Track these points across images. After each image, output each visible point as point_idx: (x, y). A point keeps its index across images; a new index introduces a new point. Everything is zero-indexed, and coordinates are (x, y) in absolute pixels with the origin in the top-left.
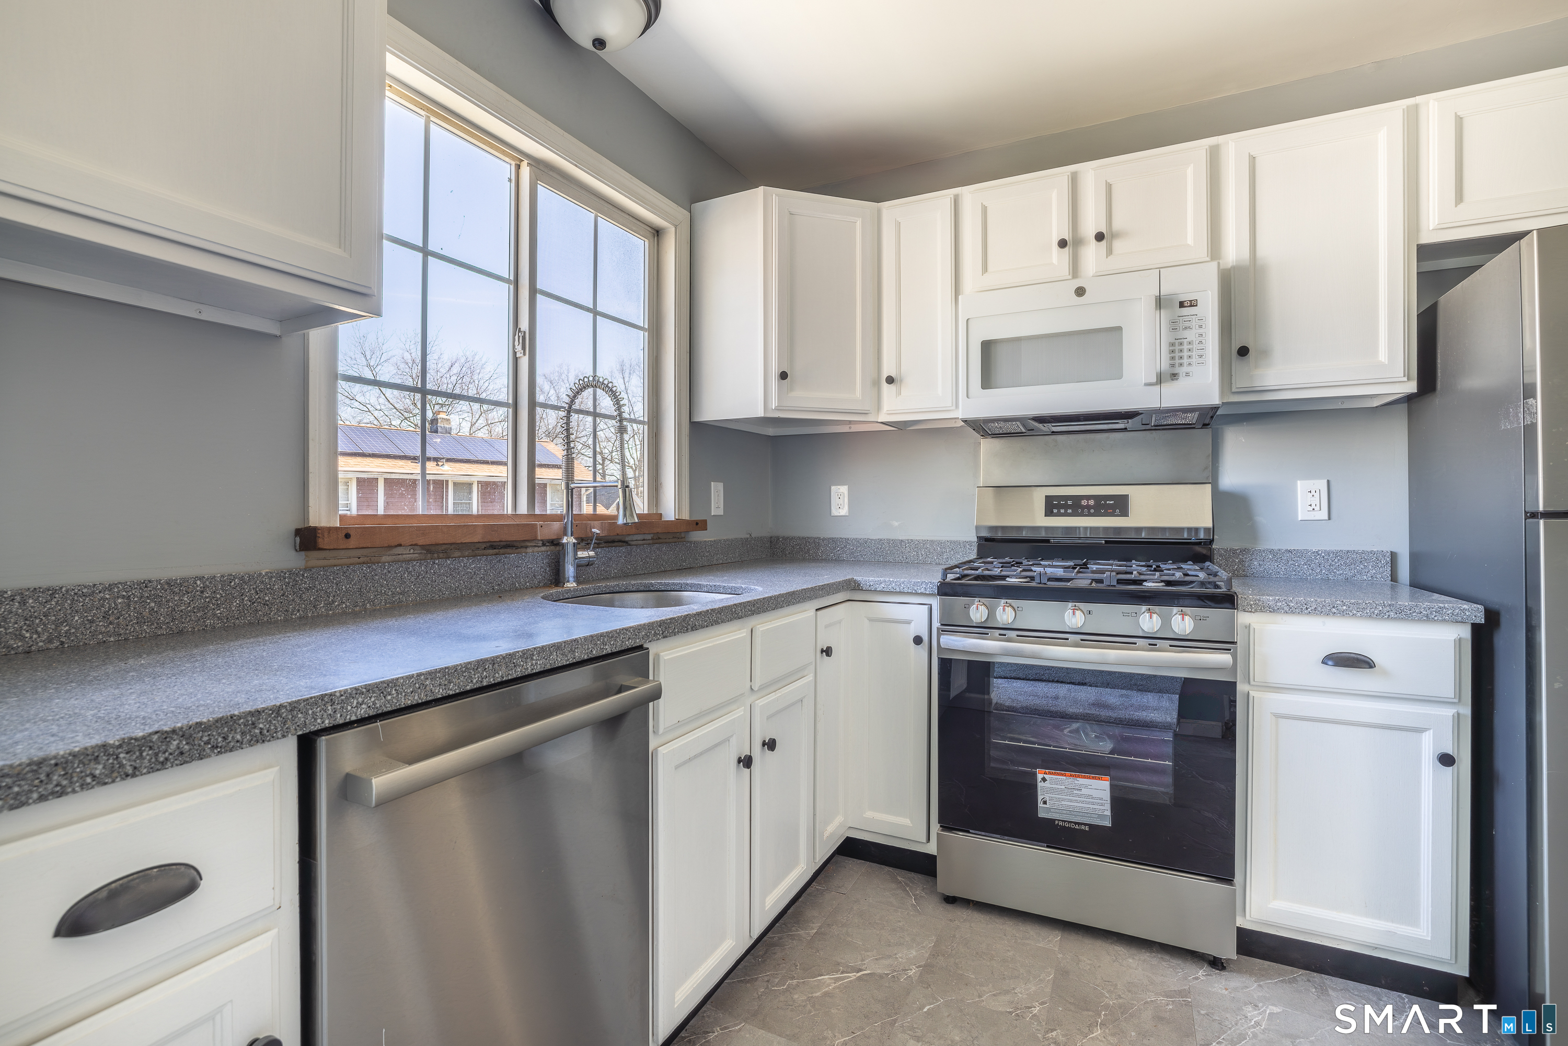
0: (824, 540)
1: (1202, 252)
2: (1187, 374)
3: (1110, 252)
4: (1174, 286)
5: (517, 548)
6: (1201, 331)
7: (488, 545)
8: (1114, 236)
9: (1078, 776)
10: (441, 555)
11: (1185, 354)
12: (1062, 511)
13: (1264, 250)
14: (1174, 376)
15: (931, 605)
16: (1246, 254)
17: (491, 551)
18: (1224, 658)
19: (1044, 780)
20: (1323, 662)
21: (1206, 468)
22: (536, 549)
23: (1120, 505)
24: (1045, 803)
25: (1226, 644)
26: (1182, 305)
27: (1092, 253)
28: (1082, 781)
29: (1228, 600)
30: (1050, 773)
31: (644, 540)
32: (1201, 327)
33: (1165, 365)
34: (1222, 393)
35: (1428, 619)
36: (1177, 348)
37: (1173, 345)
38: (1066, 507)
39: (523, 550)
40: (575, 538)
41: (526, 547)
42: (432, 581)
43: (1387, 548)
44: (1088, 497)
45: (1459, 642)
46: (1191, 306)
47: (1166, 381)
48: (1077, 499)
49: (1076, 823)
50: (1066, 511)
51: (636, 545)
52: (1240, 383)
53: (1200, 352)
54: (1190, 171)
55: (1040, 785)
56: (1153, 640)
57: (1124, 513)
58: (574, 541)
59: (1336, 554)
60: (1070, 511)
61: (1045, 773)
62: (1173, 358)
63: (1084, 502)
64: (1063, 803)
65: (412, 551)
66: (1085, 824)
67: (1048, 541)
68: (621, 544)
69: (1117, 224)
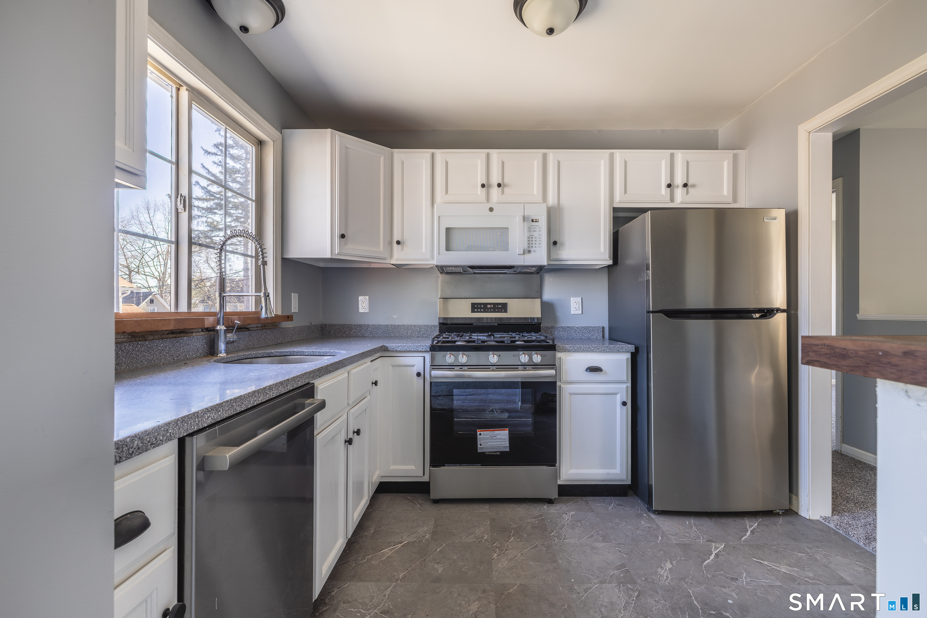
0: (354, 325)
1: (540, 199)
2: (535, 251)
3: (503, 192)
4: (531, 212)
5: (187, 333)
6: (540, 233)
7: (170, 331)
8: (505, 186)
9: (495, 430)
10: (141, 339)
11: (534, 242)
12: (479, 310)
13: (562, 201)
14: (529, 252)
15: (424, 357)
16: (556, 202)
17: (171, 336)
18: (552, 372)
19: (480, 434)
20: (586, 371)
21: (538, 291)
22: (198, 334)
23: (503, 308)
24: (481, 445)
25: (552, 366)
26: (532, 221)
27: (495, 192)
28: (497, 432)
29: (552, 348)
30: (483, 431)
31: (257, 327)
32: (540, 231)
33: (526, 247)
34: (548, 261)
35: (619, 352)
36: (531, 239)
37: (529, 238)
38: (481, 308)
39: (190, 334)
40: (225, 327)
41: (192, 333)
42: (136, 356)
43: (601, 325)
44: (490, 304)
45: (627, 359)
46: (536, 222)
47: (526, 254)
48: (486, 304)
49: (494, 452)
50: (481, 310)
51: (254, 330)
52: (553, 256)
53: (540, 242)
54: (536, 162)
55: (479, 437)
56: (525, 366)
57: (506, 311)
58: (225, 328)
59: (585, 328)
60: (482, 310)
61: (481, 431)
62: (529, 244)
63: (489, 306)
64: (489, 444)
65: (122, 336)
66: (498, 452)
67: (472, 324)
68: (245, 330)
69: (506, 181)
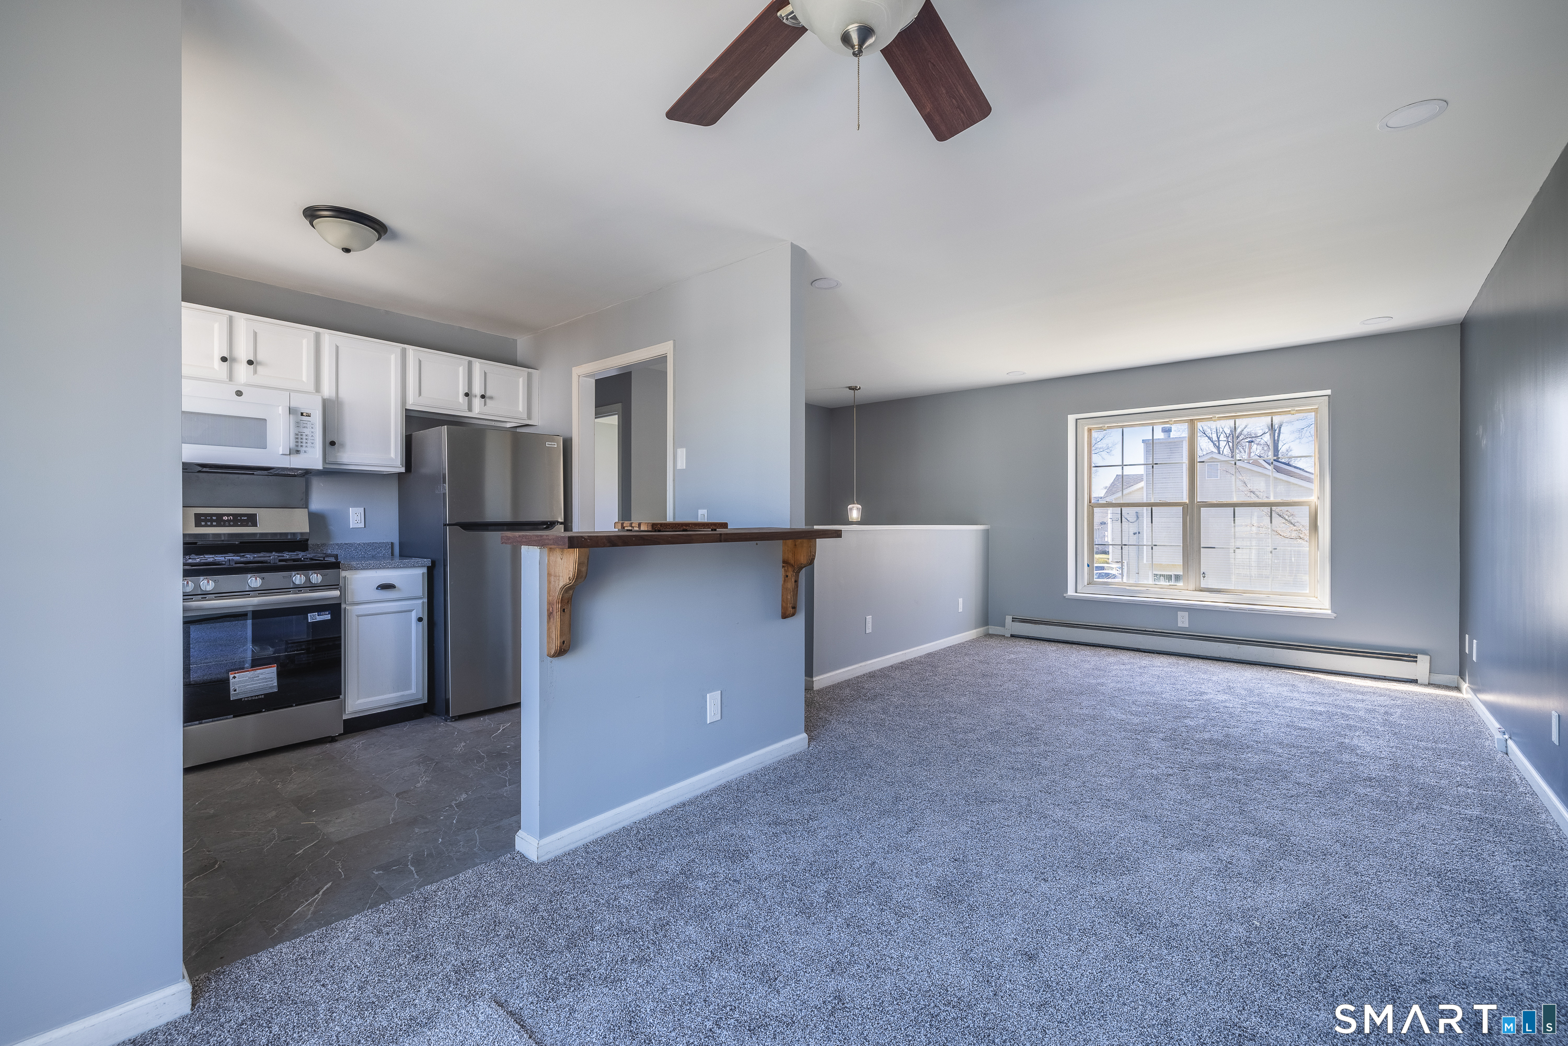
1: (311, 388)
2: (305, 452)
3: (255, 372)
4: (300, 403)
6: (312, 430)
8: (259, 363)
9: (257, 669)
11: (304, 441)
12: (209, 523)
13: (341, 394)
14: (298, 452)
16: (333, 395)
18: (336, 593)
19: (234, 677)
20: (377, 589)
21: (302, 499)
23: (251, 520)
24: (235, 690)
25: (335, 586)
26: (302, 414)
27: (242, 372)
28: (259, 671)
29: (336, 565)
30: (238, 673)
32: (312, 428)
33: (292, 445)
34: (323, 464)
35: (414, 567)
36: (299, 437)
37: (297, 435)
38: (212, 521)
43: (389, 541)
44: (228, 515)
45: (423, 574)
46: (307, 416)
47: (293, 454)
48: (220, 516)
49: (255, 696)
50: (212, 523)
52: (329, 459)
53: (312, 441)
54: (305, 342)
55: (232, 681)
56: (298, 588)
57: (254, 525)
59: (368, 544)
60: (214, 523)
61: (235, 673)
62: (297, 442)
63: (225, 518)
64: (247, 687)
66: (261, 695)
67: (195, 543)
69: (261, 357)
